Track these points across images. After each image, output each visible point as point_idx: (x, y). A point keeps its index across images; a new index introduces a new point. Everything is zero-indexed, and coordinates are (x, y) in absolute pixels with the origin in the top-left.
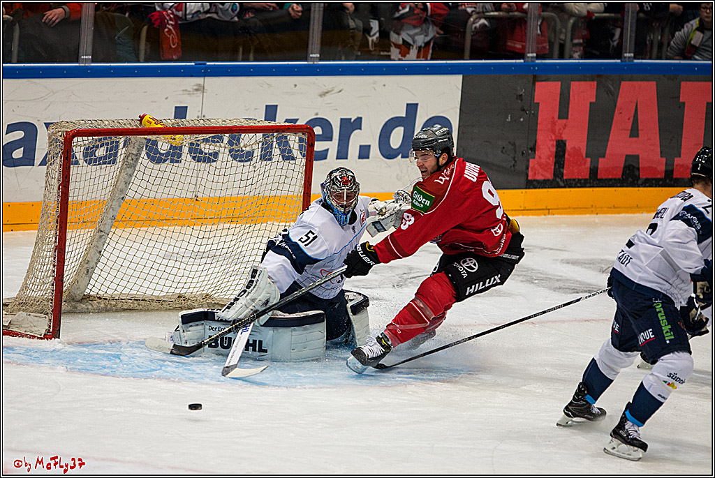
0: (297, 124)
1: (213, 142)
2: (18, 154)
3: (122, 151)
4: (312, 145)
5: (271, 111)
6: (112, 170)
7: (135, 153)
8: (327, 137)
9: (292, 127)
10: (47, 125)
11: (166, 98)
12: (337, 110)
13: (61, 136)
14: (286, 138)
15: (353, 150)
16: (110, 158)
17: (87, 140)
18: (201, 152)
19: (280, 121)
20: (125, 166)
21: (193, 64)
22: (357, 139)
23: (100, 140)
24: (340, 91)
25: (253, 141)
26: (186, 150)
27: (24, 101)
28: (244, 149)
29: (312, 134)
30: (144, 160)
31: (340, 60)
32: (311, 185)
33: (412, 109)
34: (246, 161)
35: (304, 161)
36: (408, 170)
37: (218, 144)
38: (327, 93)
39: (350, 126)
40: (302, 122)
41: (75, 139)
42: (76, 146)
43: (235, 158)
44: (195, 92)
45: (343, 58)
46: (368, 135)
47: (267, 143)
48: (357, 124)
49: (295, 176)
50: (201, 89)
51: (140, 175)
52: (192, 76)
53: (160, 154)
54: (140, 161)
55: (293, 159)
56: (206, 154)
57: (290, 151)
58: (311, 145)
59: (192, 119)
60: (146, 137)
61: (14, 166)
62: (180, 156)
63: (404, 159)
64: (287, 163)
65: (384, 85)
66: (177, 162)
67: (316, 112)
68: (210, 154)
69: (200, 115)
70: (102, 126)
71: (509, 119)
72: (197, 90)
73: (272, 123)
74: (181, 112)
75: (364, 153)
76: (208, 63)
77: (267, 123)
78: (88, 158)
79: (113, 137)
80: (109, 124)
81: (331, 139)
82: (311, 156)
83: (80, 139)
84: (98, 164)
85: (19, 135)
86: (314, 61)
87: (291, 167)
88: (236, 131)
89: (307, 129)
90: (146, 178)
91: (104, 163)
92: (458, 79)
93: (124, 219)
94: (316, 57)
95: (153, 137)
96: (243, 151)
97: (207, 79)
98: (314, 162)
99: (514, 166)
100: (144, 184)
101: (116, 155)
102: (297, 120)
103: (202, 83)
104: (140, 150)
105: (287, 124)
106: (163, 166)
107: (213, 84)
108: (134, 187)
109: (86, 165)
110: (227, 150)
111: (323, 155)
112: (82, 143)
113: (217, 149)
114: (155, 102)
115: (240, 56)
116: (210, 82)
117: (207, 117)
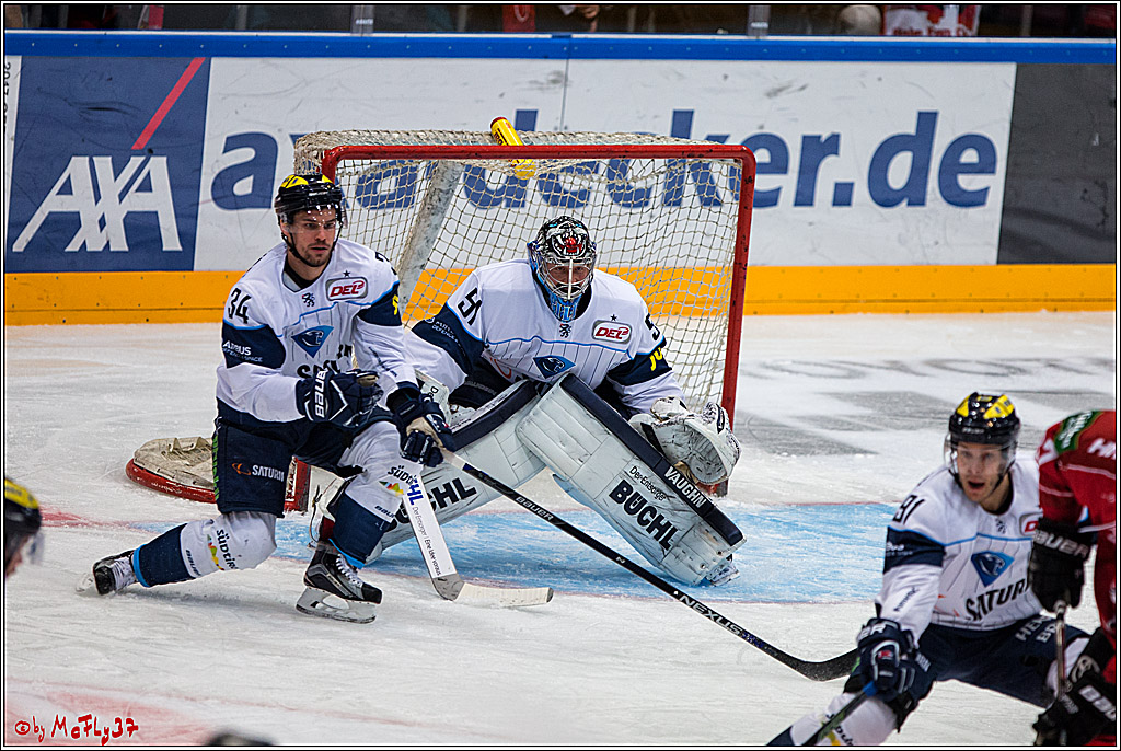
0: (726, 143)
1: (580, 171)
2: (243, 187)
3: (422, 185)
4: (752, 181)
5: (682, 122)
6: (404, 218)
7: (444, 189)
8: (779, 165)
9: (718, 149)
10: (294, 138)
11: (502, 95)
12: (796, 120)
13: (317, 157)
14: (706, 166)
15: (824, 190)
16: (403, 198)
17: (363, 166)
18: (559, 188)
19: (698, 138)
20: (426, 211)
21: (549, 36)
22: (830, 173)
23: (383, 166)
24: (803, 88)
25: (649, 170)
26: (532, 184)
27: (254, 95)
28: (632, 184)
29: (751, 160)
30: (460, 199)
31: (803, 33)
32: (747, 250)
33: (927, 121)
34: (635, 206)
35: (736, 208)
36: (918, 228)
37: (587, 176)
38: (780, 90)
39: (820, 148)
40: (734, 141)
41: (341, 164)
42: (342, 175)
43: (616, 199)
44: (552, 86)
45: (809, 30)
46: (848, 165)
47: (672, 174)
48: (832, 145)
49: (720, 232)
50: (561, 80)
51: (451, 226)
52: (546, 57)
53: (488, 190)
54: (453, 202)
55: (718, 203)
56: (565, 192)
57: (713, 189)
58: (748, 180)
59: (544, 132)
60: (463, 161)
61: (237, 208)
62: (521, 194)
63: (911, 209)
64: (705, 210)
65: (880, 79)
66: (516, 205)
67: (760, 122)
68: (574, 193)
69: (559, 125)
70: (389, 141)
71: (1096, 142)
72: (554, 82)
73: (683, 142)
74: (526, 120)
75: (843, 195)
76: (575, 36)
77: (672, 142)
78: (362, 196)
79: (407, 161)
80: (400, 139)
81: (784, 170)
82: (749, 200)
83: (349, 162)
84: (380, 207)
85: (247, 154)
86: (758, 36)
87: (713, 217)
88: (620, 155)
89: (743, 154)
90: (462, 230)
91: (390, 205)
92: (1007, 72)
93: (422, 302)
94: (763, 29)
95: (475, 162)
96: (629, 188)
97: (573, 63)
98: (754, 210)
99: (1103, 223)
100: (458, 241)
101: (411, 190)
102: (726, 137)
103: (563, 70)
104: (453, 183)
105: (708, 143)
106: (493, 212)
107: (582, 71)
108: (441, 246)
109: (359, 207)
110: (603, 187)
111: (771, 199)
112: (352, 170)
113: (586, 185)
114: (482, 101)
115: (631, 25)
116: (578, 69)
117: (571, 130)
